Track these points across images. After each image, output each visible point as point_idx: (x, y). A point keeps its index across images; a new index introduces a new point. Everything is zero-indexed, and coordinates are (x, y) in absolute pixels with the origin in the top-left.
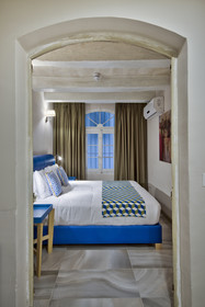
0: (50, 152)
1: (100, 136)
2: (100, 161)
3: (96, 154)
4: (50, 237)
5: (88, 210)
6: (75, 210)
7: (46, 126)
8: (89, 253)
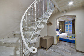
0: (59, 28)
1: (68, 26)
2: (68, 30)
3: (68, 29)
4: (58, 39)
5: (64, 37)
6: (62, 36)
7: (58, 25)
8: (64, 42)
